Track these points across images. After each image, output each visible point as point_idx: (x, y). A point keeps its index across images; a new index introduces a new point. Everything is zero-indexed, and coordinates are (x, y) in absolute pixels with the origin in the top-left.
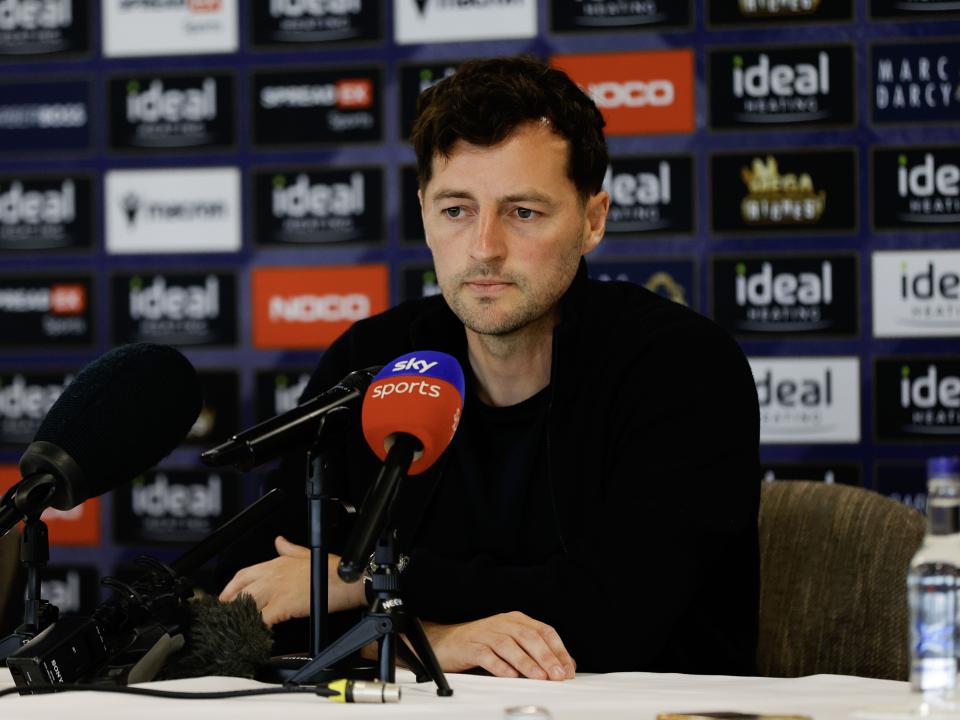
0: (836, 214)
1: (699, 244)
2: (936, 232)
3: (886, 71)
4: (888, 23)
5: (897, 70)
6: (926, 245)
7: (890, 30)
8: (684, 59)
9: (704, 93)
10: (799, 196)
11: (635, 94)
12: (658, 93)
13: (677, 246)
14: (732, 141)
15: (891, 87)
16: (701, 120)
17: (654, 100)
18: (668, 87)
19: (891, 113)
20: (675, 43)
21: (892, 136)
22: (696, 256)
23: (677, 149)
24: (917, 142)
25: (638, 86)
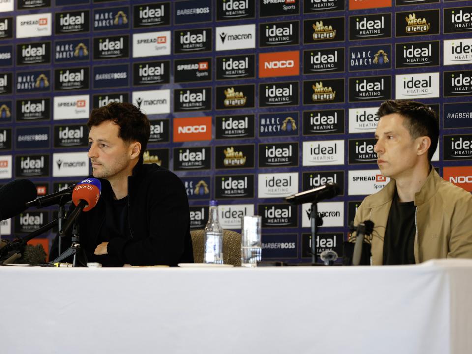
0: (249, 163)
1: (212, 172)
2: (275, 168)
3: (263, 122)
4: (264, 108)
5: (266, 121)
6: (272, 172)
7: (264, 110)
8: (210, 118)
9: (214, 129)
10: (239, 158)
11: (196, 129)
12: (202, 129)
13: (206, 173)
14: (222, 142)
15: (264, 126)
16: (213, 136)
17: (201, 131)
18: (205, 127)
19: (264, 134)
20: (207, 114)
21: (265, 141)
22: (211, 176)
23: (206, 145)
24: (271, 142)
25: (197, 127)
